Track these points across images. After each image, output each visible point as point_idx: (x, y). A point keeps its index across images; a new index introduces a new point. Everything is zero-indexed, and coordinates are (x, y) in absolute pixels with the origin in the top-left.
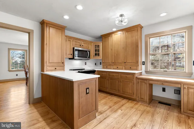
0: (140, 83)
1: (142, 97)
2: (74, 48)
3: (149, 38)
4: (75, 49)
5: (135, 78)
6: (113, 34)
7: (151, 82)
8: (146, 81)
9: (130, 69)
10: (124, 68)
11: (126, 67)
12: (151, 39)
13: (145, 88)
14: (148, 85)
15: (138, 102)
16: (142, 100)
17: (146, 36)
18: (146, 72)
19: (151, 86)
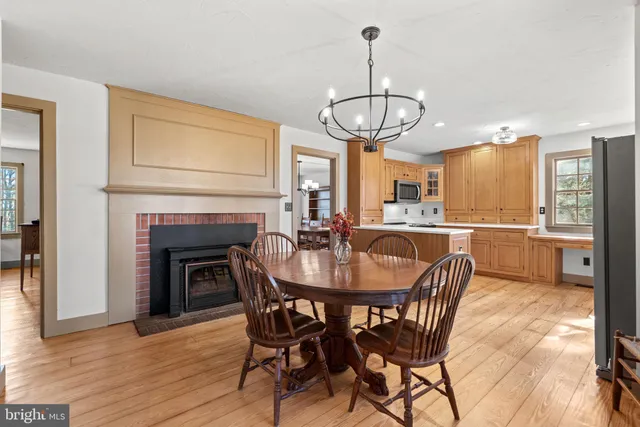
0: (536, 248)
1: (541, 273)
2: (396, 182)
3: (556, 160)
4: (399, 183)
5: (526, 239)
6: (472, 152)
7: (559, 245)
8: (549, 244)
9: (514, 221)
10: (499, 220)
11: (504, 218)
12: (559, 162)
13: (547, 257)
14: (553, 251)
15: (533, 283)
16: (542, 280)
17: (549, 157)
18: (547, 227)
19: (560, 251)
